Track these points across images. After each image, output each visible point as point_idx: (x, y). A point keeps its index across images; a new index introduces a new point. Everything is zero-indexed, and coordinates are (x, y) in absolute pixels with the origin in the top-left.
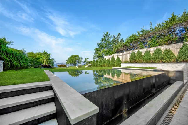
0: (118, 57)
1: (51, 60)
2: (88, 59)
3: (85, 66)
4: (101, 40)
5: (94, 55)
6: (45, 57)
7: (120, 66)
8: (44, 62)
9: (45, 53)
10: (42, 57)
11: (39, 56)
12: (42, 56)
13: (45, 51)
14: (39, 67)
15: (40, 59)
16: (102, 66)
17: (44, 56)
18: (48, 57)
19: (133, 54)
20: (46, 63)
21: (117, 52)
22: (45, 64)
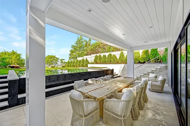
0: (86, 59)
1: (22, 60)
2: (64, 60)
3: (59, 67)
4: (76, 43)
5: (70, 56)
6: (14, 57)
7: (87, 67)
8: (13, 62)
9: (14, 53)
10: (9, 58)
11: (7, 56)
12: (10, 56)
13: (13, 51)
14: (6, 68)
15: (8, 59)
16: (75, 67)
17: (12, 56)
18: (18, 57)
19: (96, 57)
20: (16, 63)
21: (87, 55)
22: (14, 64)
